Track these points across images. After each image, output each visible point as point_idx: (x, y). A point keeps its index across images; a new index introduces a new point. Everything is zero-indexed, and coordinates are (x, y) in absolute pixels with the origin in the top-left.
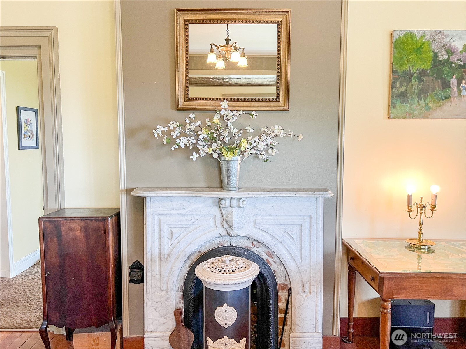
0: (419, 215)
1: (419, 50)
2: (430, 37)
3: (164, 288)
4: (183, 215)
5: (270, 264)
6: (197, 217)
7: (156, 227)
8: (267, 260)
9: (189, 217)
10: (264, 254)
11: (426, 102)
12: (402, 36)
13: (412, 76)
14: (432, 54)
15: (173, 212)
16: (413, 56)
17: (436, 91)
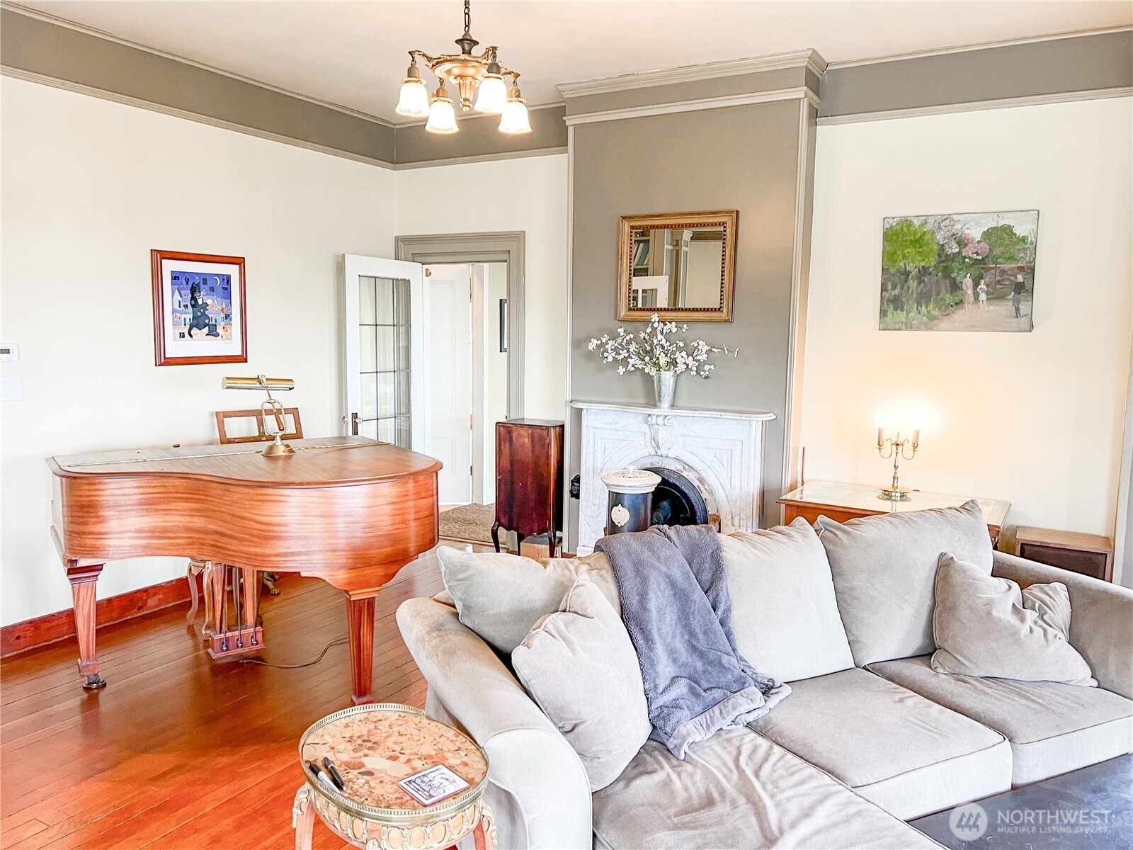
0: (894, 454)
1: (918, 242)
2: (934, 224)
3: (597, 504)
4: (616, 430)
5: (701, 491)
6: (628, 433)
7: (591, 440)
8: (698, 486)
9: (621, 433)
10: (695, 480)
11: (929, 309)
12: (894, 224)
13: (908, 276)
14: (936, 247)
15: (606, 426)
16: (909, 250)
17: (942, 294)
